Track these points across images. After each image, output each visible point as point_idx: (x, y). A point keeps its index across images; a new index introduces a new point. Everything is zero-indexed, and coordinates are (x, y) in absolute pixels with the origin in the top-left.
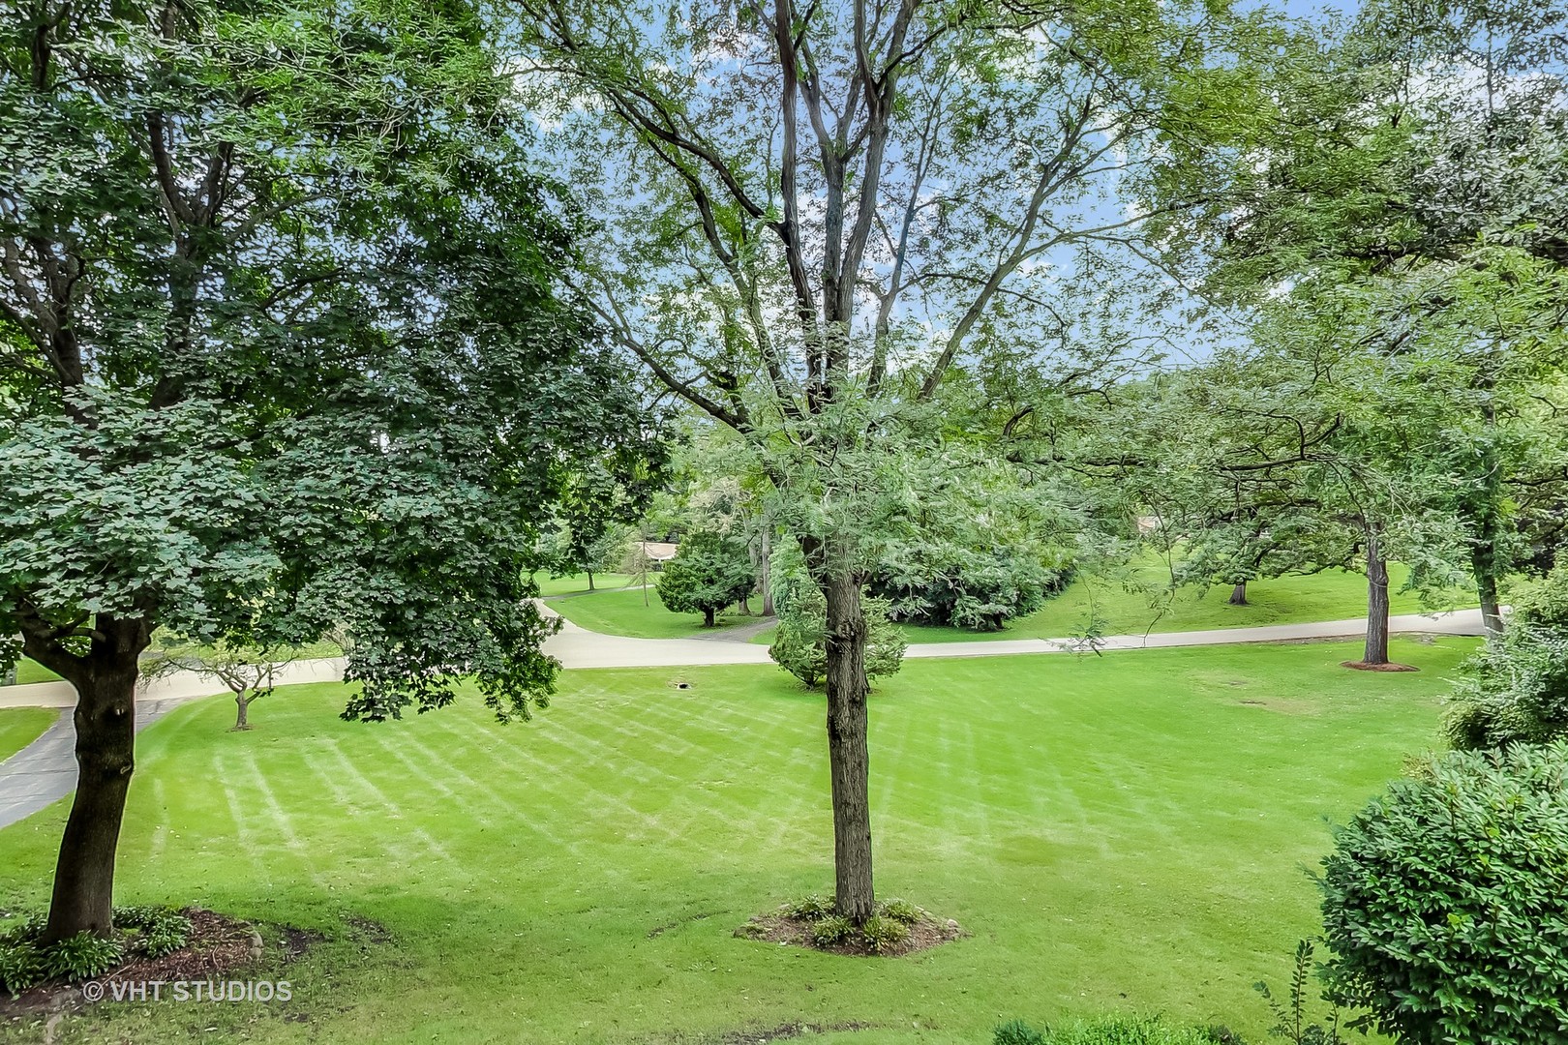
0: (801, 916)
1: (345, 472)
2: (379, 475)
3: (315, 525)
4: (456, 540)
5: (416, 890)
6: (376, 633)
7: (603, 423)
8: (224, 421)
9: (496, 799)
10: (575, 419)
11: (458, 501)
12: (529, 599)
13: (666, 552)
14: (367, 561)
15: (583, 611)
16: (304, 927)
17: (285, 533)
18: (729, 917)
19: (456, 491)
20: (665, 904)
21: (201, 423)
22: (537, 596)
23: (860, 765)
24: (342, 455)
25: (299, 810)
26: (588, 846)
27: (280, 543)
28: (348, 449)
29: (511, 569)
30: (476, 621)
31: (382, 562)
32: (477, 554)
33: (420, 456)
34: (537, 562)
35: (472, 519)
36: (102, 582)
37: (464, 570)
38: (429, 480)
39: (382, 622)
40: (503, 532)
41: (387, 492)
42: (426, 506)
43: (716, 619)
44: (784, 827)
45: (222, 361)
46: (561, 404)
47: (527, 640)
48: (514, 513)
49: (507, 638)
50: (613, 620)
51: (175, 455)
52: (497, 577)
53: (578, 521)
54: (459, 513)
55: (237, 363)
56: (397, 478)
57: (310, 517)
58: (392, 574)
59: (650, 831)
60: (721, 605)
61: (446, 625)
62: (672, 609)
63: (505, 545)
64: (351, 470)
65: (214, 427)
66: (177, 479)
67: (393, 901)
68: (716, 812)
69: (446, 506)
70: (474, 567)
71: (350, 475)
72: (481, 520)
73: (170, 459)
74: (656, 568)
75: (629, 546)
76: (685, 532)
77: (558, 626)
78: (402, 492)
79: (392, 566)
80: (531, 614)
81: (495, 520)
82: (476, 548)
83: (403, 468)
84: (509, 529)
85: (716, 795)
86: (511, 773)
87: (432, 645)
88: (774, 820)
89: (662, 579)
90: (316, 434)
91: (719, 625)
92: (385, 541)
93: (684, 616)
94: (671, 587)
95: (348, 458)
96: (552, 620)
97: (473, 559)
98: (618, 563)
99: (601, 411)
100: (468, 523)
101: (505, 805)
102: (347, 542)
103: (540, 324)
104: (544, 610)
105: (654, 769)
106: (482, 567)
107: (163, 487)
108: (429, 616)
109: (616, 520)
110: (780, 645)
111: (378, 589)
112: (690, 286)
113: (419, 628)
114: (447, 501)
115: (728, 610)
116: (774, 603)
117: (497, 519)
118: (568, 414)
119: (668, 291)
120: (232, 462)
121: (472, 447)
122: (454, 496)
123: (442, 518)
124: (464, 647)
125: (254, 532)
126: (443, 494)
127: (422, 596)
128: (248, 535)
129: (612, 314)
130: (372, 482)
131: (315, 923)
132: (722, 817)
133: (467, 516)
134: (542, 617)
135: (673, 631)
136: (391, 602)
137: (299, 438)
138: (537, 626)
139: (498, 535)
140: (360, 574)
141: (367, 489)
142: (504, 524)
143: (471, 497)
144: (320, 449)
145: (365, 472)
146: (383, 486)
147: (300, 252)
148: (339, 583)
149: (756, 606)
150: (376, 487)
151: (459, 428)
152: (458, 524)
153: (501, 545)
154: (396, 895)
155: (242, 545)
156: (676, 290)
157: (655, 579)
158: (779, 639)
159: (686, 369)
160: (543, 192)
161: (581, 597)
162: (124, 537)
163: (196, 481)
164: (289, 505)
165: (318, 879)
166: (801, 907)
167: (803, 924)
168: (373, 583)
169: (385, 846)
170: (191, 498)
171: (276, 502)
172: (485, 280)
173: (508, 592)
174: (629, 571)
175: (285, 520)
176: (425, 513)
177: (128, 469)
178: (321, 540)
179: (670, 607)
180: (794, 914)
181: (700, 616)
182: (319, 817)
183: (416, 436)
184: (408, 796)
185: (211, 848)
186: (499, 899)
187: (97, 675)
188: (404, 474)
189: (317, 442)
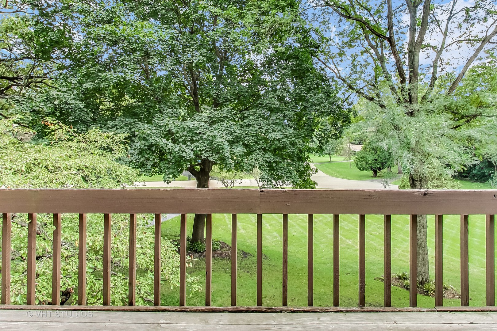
0: (400, 278)
1: (259, 125)
2: (267, 126)
3: (252, 140)
4: (286, 144)
5: (274, 249)
6: (266, 169)
7: (328, 109)
8: (233, 113)
9: (297, 227)
10: (320, 109)
11: (287, 133)
12: (307, 162)
13: (358, 148)
14: (264, 149)
15: (327, 169)
16: (246, 252)
17: (246, 142)
18: (374, 275)
19: (286, 130)
20: (352, 267)
21: (228, 114)
22: (309, 161)
23: (423, 227)
24: (258, 121)
25: (243, 222)
26: (327, 246)
27: (244, 144)
28: (260, 119)
29: (302, 152)
30: (291, 168)
31: (268, 150)
32: (292, 148)
33: (278, 121)
34: (309, 150)
35: (291, 138)
36: (212, 153)
37: (289, 153)
38: (280, 128)
39: (268, 166)
40: (299, 142)
41: (270, 131)
42: (279, 135)
43: (378, 174)
44: (399, 252)
45: (231, 97)
46: (315, 105)
47: (307, 175)
48: (302, 137)
49: (301, 174)
50: (338, 172)
51: (222, 122)
52: (298, 154)
53: (320, 138)
54: (287, 137)
55: (234, 97)
56: (272, 127)
57: (252, 138)
58: (270, 154)
59: (348, 245)
60: (380, 169)
61: (284, 168)
62: (360, 170)
63: (300, 146)
64: (260, 125)
65: (230, 115)
66: (223, 128)
67: (269, 250)
68: (373, 242)
69: (284, 135)
70: (291, 152)
71: (260, 126)
72: (293, 139)
73: (222, 123)
74: (355, 154)
75: (344, 146)
76: (365, 141)
77: (316, 171)
78: (274, 131)
79: (270, 151)
80: (308, 166)
81: (297, 139)
82: (292, 147)
83: (273, 124)
84: (301, 141)
85: (374, 237)
86: (302, 220)
87: (280, 174)
88: (396, 249)
89: (356, 158)
90: (252, 115)
91: (379, 177)
92: (269, 144)
93: (365, 172)
94: (360, 161)
95: (260, 122)
96: (314, 169)
97: (291, 150)
98: (340, 152)
99: (327, 106)
100: (290, 140)
101: (301, 230)
102: (260, 144)
103: (310, 79)
104: (312, 166)
105: (351, 225)
106: (293, 152)
107: (221, 130)
108: (279, 166)
109: (332, 138)
110: (402, 185)
111: (267, 158)
112: (362, 53)
113: (277, 169)
114: (284, 133)
115: (383, 171)
116: (402, 169)
117: (298, 138)
118: (318, 108)
119: (354, 56)
120: (235, 123)
121: (291, 118)
122: (286, 132)
123: (283, 138)
124: (288, 174)
125: (239, 141)
126: (284, 131)
127: (277, 160)
128: (238, 142)
129: (334, 68)
130: (266, 128)
131: (249, 251)
132: (375, 244)
133: (289, 137)
134: (311, 168)
135: (361, 178)
136: (270, 161)
137: (248, 117)
138: (310, 170)
139: (298, 143)
140: (263, 154)
141: (264, 130)
142: (299, 140)
143: (291, 132)
144: (253, 119)
145: (264, 125)
146: (269, 129)
147: (244, 59)
148: (258, 156)
149: (395, 170)
150: (267, 130)
151: (288, 112)
152: (287, 140)
153: (299, 146)
154: (269, 249)
155: (237, 144)
156: (357, 56)
157: (353, 158)
158: (402, 183)
159: (360, 84)
160: (311, 32)
161: (327, 164)
162: (218, 144)
163: (228, 128)
164: (246, 134)
165: (248, 241)
166: (400, 275)
167: (400, 280)
168: (266, 156)
169: (266, 236)
170: (227, 133)
171: (243, 133)
172: (294, 67)
173: (301, 159)
174: (344, 155)
175: (246, 138)
176: (279, 137)
177: (214, 126)
178: (254, 144)
179: (360, 169)
180: (397, 277)
181: (371, 173)
182: (248, 225)
183: (277, 115)
184: (272, 222)
185: (222, 229)
186: (298, 255)
187: (202, 176)
188: (274, 126)
189: (252, 117)
